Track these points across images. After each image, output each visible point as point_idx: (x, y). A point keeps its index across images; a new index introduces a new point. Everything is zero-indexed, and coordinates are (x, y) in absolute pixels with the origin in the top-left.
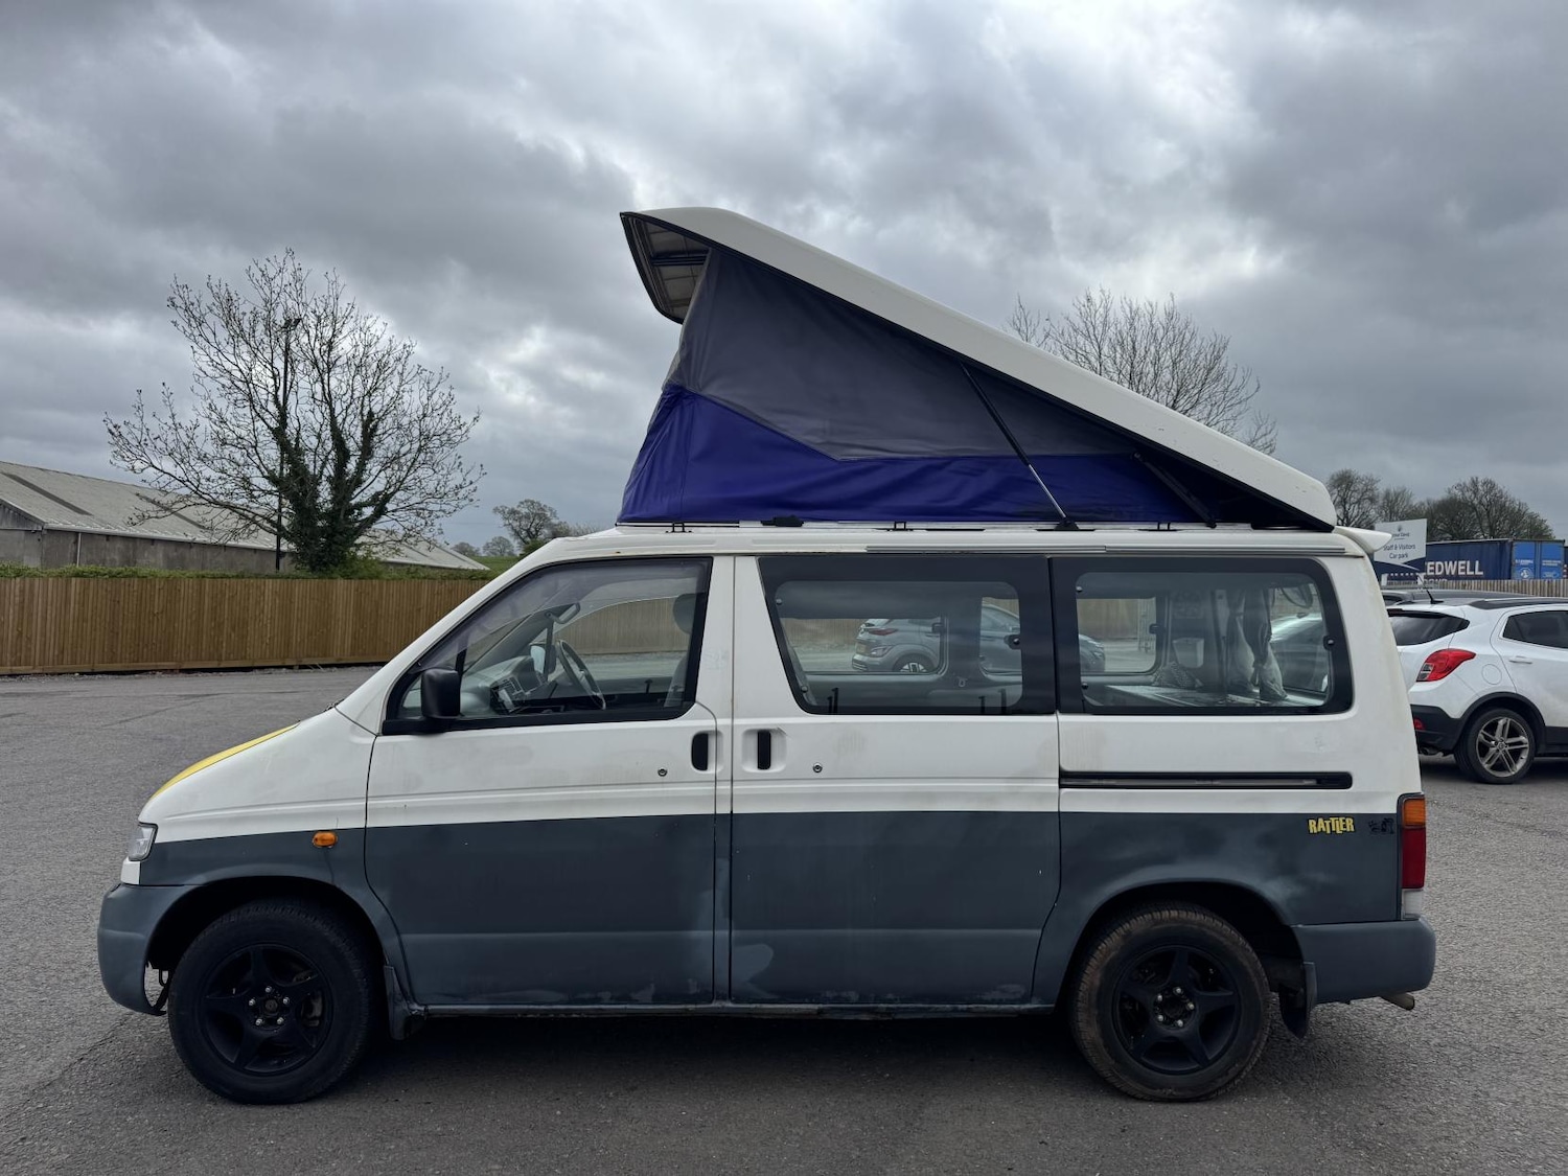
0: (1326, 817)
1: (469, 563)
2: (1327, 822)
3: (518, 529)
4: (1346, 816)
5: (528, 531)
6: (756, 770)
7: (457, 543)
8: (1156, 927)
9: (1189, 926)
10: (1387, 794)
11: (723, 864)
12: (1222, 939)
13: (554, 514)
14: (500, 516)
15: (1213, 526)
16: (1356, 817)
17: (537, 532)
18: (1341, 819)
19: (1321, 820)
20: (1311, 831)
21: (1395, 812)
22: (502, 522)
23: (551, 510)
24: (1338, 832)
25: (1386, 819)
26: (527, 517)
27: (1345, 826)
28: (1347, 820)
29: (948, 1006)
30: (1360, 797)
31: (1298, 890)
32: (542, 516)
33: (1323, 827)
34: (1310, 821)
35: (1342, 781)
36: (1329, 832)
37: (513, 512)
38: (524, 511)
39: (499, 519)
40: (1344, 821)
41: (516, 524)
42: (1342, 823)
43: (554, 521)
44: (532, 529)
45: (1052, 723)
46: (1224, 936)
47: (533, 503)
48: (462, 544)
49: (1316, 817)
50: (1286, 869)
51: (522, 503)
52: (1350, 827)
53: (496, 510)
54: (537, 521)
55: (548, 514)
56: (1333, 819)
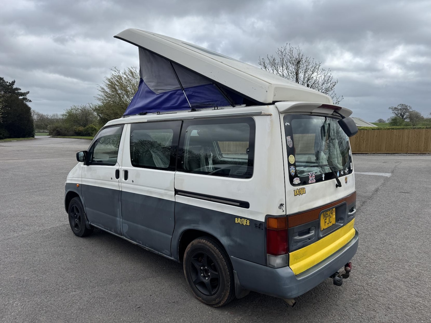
0: (241, 218)
1: (371, 125)
2: (241, 220)
3: (397, 114)
4: (248, 219)
5: (401, 114)
6: (125, 180)
7: (379, 119)
8: (199, 244)
9: (206, 246)
10: (262, 213)
11: (120, 202)
12: (214, 254)
13: (411, 108)
14: (391, 110)
15: (234, 106)
16: (251, 220)
17: (404, 114)
18: (246, 220)
19: (239, 219)
20: (236, 222)
21: (264, 221)
22: (392, 112)
23: (409, 106)
24: (244, 225)
25: (261, 223)
26: (401, 109)
27: (246, 223)
28: (248, 220)
29: (157, 252)
30: (252, 213)
31: (231, 243)
32: (406, 109)
33: (240, 221)
34: (236, 218)
35: (245, 205)
36: (241, 224)
37: (396, 108)
38: (399, 108)
39: (391, 111)
40: (247, 221)
41: (396, 112)
42: (246, 222)
43: (411, 110)
44: (402, 113)
45: (173, 174)
46: (216, 253)
47: (403, 105)
48: (380, 119)
49: (238, 217)
50: (228, 234)
51: (399, 105)
52: (248, 224)
53: (389, 108)
54: (404, 111)
55: (408, 108)
56: (243, 219)
